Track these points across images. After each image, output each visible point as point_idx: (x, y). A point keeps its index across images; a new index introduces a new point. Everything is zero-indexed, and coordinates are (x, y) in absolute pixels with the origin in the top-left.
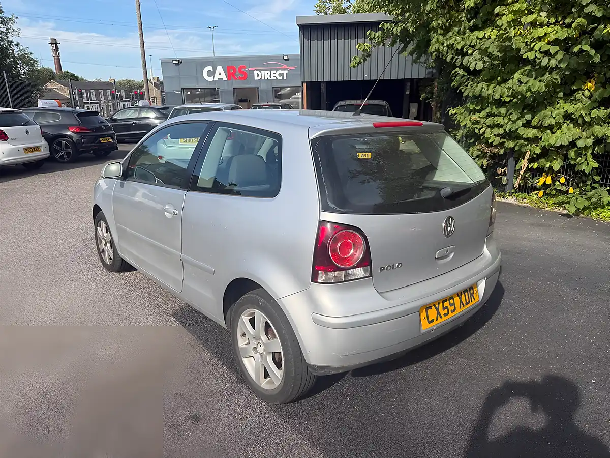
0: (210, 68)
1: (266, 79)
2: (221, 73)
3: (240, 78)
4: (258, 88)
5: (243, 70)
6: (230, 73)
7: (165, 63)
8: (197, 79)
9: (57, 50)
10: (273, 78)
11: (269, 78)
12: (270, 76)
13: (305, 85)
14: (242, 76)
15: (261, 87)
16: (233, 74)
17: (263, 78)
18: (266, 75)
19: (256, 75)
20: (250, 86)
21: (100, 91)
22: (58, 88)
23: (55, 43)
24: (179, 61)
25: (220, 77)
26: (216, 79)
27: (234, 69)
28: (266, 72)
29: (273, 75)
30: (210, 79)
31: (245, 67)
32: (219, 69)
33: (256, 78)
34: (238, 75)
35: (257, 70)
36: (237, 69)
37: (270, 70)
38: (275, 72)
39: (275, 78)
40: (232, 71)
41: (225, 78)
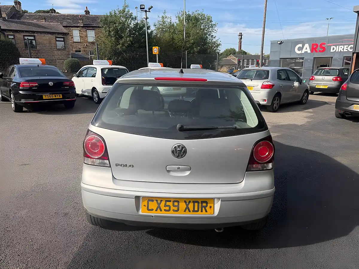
0: (301, 45)
1: (339, 51)
2: (307, 48)
3: (320, 51)
4: (332, 57)
5: (323, 46)
6: (314, 48)
7: (273, 44)
8: (291, 52)
9: (241, 38)
10: (345, 50)
11: (342, 51)
12: (343, 49)
13: (355, 55)
14: (321, 50)
15: (335, 56)
16: (315, 49)
17: (337, 51)
18: (340, 48)
19: (332, 49)
20: (326, 56)
21: (254, 60)
22: (233, 59)
23: (241, 35)
24: (281, 42)
25: (306, 51)
26: (303, 52)
27: (317, 45)
28: (340, 47)
29: (345, 48)
30: (300, 52)
31: (324, 44)
32: (307, 46)
33: (332, 51)
34: (319, 49)
35: (333, 45)
36: (319, 46)
37: (344, 45)
38: (347, 46)
39: (347, 50)
40: (315, 47)
41: (309, 52)
